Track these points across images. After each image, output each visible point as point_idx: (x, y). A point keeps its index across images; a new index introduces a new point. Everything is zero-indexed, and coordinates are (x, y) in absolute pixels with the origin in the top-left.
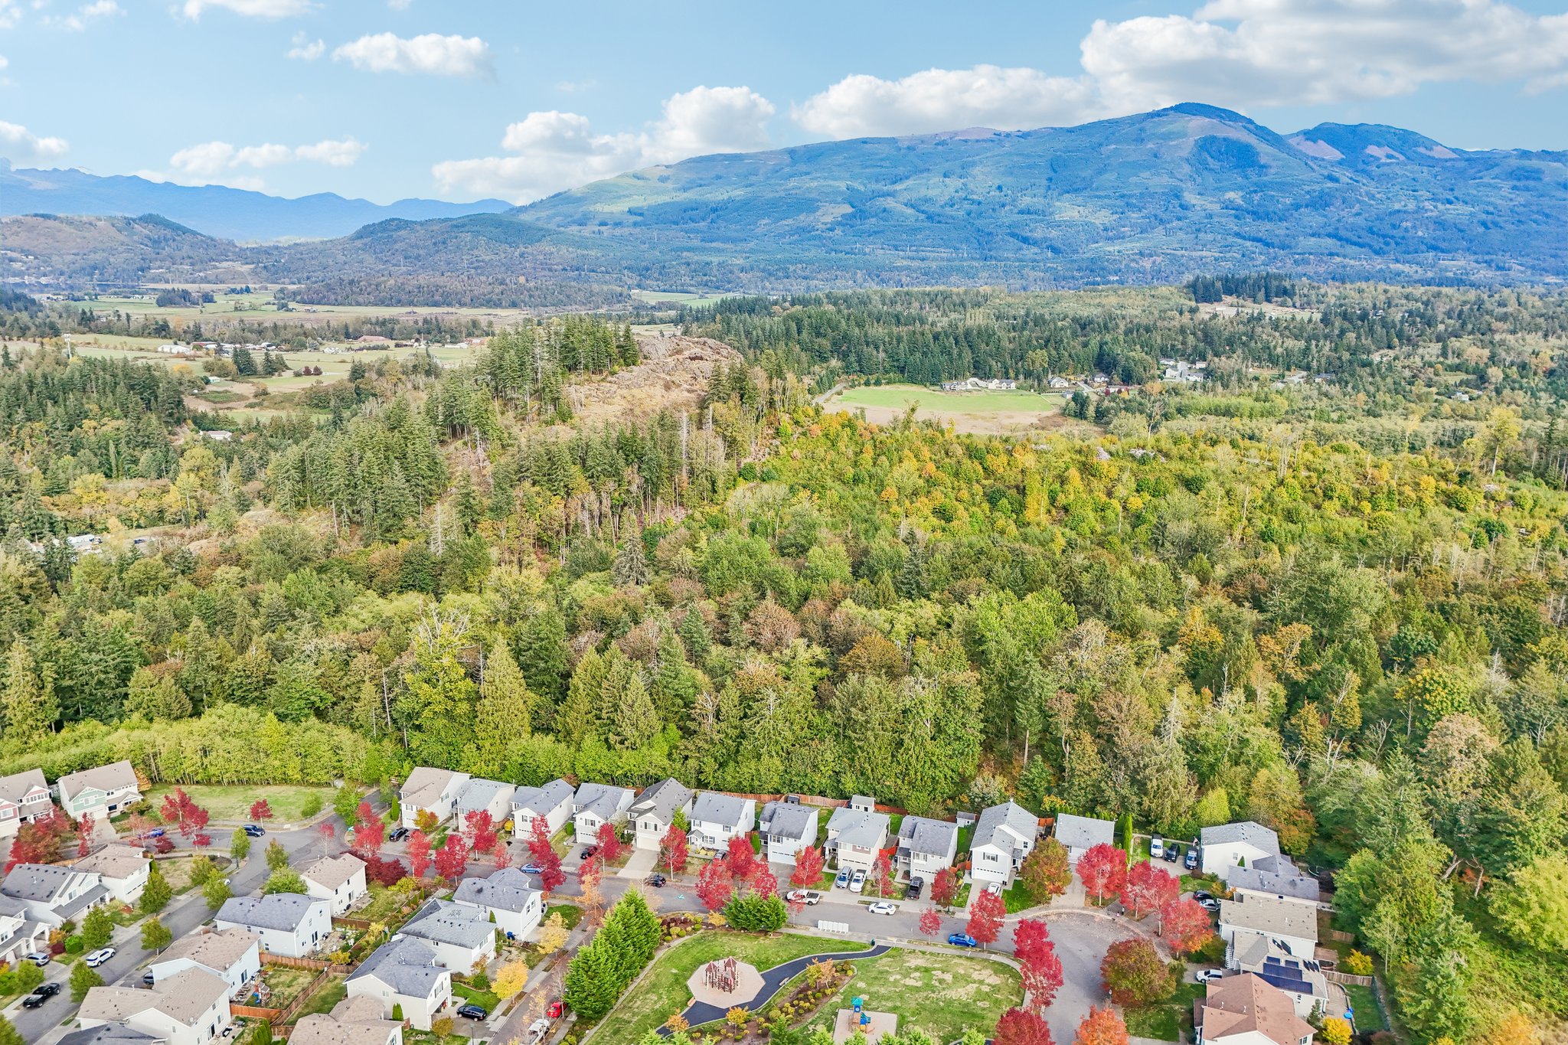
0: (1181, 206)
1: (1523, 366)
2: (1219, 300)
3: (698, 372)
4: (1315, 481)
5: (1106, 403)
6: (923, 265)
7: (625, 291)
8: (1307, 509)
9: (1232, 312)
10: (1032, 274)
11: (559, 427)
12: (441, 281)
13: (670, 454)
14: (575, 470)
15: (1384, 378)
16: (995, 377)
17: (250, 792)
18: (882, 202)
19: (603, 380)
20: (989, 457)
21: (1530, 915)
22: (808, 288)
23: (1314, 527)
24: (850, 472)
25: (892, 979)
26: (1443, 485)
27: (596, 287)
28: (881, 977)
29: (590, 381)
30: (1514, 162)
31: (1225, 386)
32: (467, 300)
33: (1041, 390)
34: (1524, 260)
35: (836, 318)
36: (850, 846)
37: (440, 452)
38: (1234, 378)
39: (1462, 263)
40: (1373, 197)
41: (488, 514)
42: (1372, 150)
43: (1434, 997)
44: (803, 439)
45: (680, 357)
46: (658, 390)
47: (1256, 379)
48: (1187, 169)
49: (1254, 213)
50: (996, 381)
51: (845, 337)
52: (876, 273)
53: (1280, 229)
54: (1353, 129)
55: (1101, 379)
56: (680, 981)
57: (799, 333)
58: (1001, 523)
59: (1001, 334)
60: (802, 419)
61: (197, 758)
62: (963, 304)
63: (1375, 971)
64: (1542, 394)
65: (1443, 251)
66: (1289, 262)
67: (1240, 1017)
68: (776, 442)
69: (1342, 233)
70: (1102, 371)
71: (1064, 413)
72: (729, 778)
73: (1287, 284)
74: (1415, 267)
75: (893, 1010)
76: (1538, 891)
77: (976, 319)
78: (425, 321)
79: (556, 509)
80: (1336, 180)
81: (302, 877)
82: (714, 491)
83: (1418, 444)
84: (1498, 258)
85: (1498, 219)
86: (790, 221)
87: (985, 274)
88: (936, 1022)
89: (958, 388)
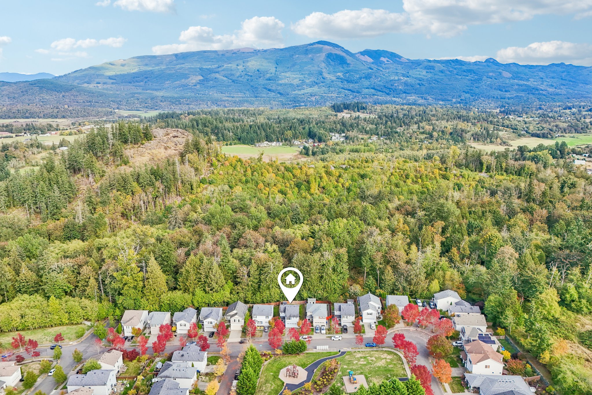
0: (323, 78)
1: (443, 132)
2: (342, 111)
3: (177, 142)
4: (402, 173)
5: (315, 149)
6: (233, 99)
7: (113, 111)
8: (402, 183)
9: (349, 116)
10: (274, 103)
11: (124, 167)
12: (28, 108)
13: (174, 175)
14: (135, 184)
15: (402, 137)
16: (274, 141)
17: (45, 331)
18: (214, 75)
19: (139, 147)
20: (294, 171)
21: (547, 308)
22: (189, 108)
23: (405, 188)
24: (244, 179)
25: (355, 363)
26: (441, 172)
27: (100, 109)
28: (350, 363)
29: (133, 147)
30: (426, 64)
31: (353, 142)
32: (42, 115)
33: (291, 145)
34: (432, 97)
35: (211, 120)
36: (318, 317)
37: (72, 179)
38: (355, 139)
39: (414, 97)
40: (384, 75)
41: (100, 204)
42: (382, 59)
43: (541, 338)
44: (222, 167)
45: (169, 136)
46: (162, 150)
47: (362, 139)
48: (323, 64)
49: (347, 81)
50: (275, 142)
51: (216, 127)
52: (215, 102)
53: (356, 86)
54: (377, 52)
55: (311, 141)
56: (276, 377)
57: (198, 126)
58: (304, 194)
59: (274, 125)
60: (221, 159)
61: (18, 320)
62: (254, 114)
63: (506, 333)
64: (450, 140)
65: (408, 94)
66: (360, 98)
67: (482, 355)
68: (212, 168)
69: (376, 87)
70: (311, 138)
71: (301, 153)
72: (258, 298)
73: (364, 105)
74: (400, 99)
75: (361, 373)
76: (548, 300)
77: (261, 120)
78: (27, 125)
79: (129, 200)
80: (372, 69)
81: (99, 362)
82: (192, 189)
83: (417, 159)
84: (424, 96)
85: (423, 83)
86: (178, 82)
87: (257, 103)
88: (378, 375)
89: (261, 145)
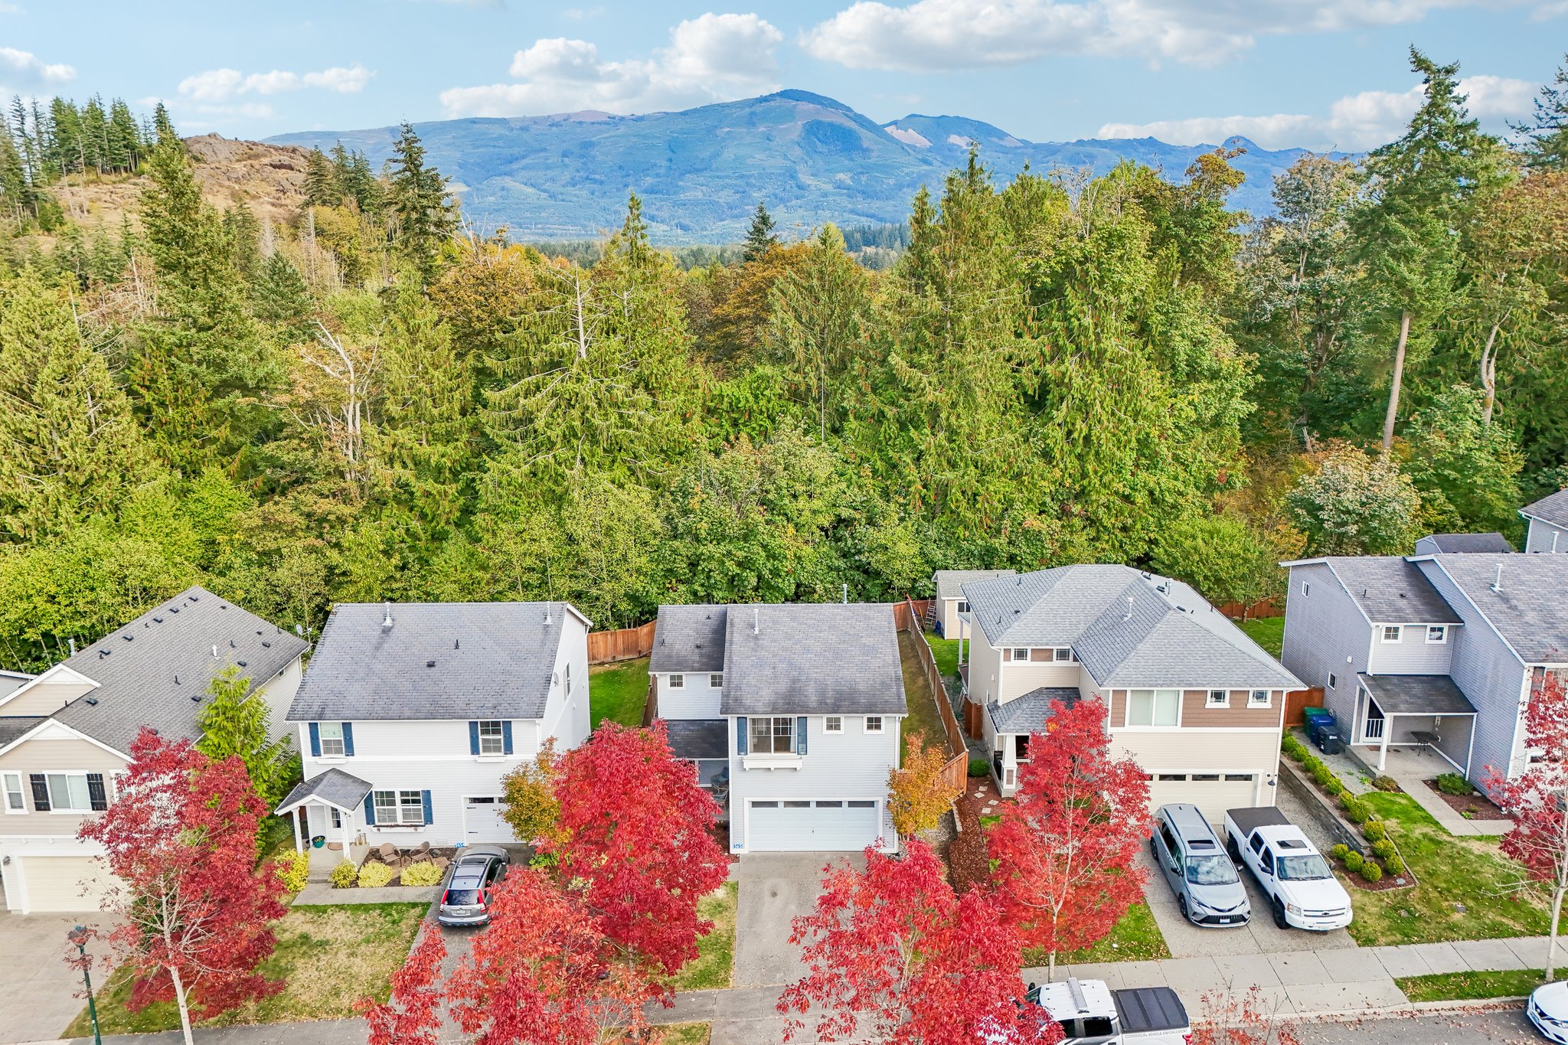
0: (798, 186)
3: (286, 184)
18: (498, 181)
29: (98, 182)
30: (1072, 149)
42: (954, 139)
45: (255, 163)
48: (798, 152)
49: (864, 193)
80: (929, 164)
